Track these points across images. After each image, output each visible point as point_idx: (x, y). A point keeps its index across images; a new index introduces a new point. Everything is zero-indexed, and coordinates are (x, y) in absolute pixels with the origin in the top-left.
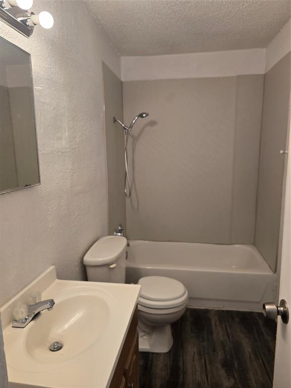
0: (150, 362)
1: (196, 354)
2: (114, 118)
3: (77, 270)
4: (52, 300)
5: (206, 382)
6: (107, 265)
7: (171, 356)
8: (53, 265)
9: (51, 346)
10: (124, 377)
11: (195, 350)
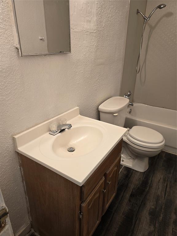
0: (131, 174)
1: (162, 179)
2: (138, 10)
3: (94, 113)
4: (71, 125)
5: (164, 196)
6: (112, 113)
7: (145, 175)
8: (78, 106)
9: (69, 149)
10: (104, 177)
11: (162, 176)
